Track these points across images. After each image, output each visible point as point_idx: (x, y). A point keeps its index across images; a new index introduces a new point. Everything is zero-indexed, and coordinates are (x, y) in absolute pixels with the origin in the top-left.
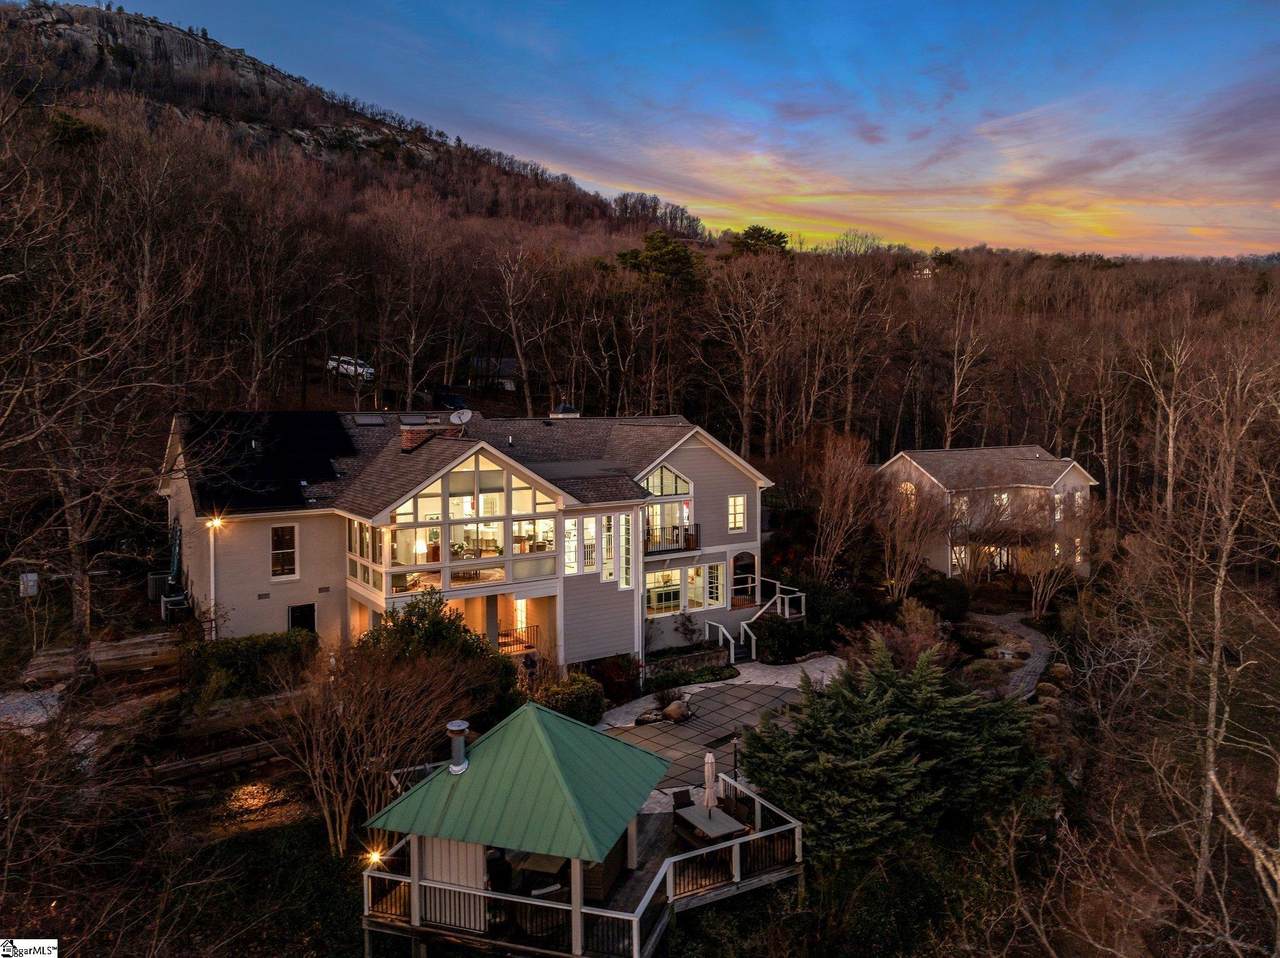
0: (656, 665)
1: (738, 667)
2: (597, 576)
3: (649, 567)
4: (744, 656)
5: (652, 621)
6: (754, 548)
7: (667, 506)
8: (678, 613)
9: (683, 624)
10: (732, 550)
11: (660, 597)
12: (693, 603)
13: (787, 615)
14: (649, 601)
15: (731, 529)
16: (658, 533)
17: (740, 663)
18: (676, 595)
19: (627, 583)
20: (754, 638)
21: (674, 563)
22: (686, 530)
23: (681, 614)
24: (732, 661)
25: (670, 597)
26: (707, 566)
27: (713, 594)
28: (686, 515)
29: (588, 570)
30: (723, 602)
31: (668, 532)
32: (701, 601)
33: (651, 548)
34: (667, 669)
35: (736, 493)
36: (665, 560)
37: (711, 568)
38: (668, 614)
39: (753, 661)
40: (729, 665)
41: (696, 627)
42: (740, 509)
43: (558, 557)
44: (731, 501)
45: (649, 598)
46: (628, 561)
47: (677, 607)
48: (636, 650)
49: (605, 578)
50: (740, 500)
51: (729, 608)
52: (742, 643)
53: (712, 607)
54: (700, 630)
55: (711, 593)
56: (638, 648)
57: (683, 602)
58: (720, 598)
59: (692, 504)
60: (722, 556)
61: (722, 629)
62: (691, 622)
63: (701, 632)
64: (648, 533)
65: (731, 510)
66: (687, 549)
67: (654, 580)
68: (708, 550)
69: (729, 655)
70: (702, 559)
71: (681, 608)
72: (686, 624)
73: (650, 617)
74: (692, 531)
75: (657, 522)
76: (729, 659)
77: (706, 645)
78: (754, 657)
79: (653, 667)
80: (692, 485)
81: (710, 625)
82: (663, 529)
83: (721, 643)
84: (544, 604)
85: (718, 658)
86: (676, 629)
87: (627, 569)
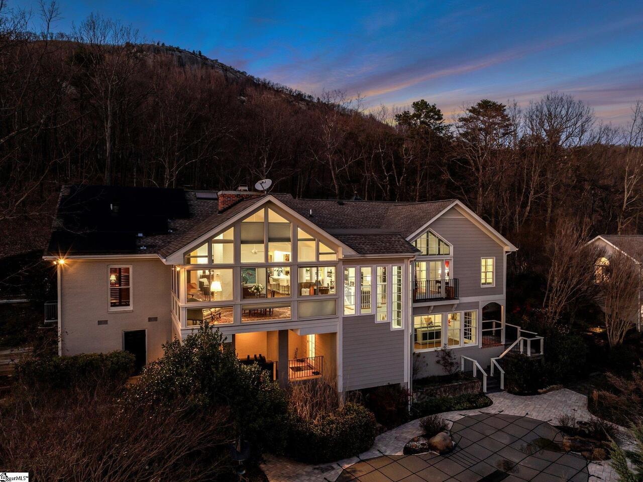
0: (422, 393)
1: (490, 395)
2: (372, 317)
3: (416, 311)
4: (494, 386)
5: (419, 355)
6: (501, 299)
7: (432, 264)
8: (439, 349)
9: (444, 358)
10: (484, 300)
11: (425, 336)
12: (452, 341)
13: (529, 354)
14: (416, 339)
15: (483, 284)
16: (424, 285)
17: (492, 392)
18: (438, 334)
19: (399, 324)
20: (503, 372)
21: (436, 310)
22: (447, 283)
23: (442, 350)
24: (485, 390)
25: (432, 336)
26: (463, 312)
27: (467, 334)
28: (446, 271)
29: (364, 312)
30: (475, 341)
31: (432, 284)
32: (458, 340)
33: (418, 297)
34: (431, 395)
35: (488, 255)
36: (429, 307)
37: (466, 314)
38: (432, 349)
39: (501, 391)
40: (482, 394)
41: (454, 361)
42: (490, 268)
43: (338, 300)
44: (483, 262)
45: (416, 335)
46: (399, 306)
47: (439, 343)
48: (405, 381)
49: (379, 319)
50: (490, 262)
51: (480, 346)
52: (492, 375)
53: (466, 345)
54: (457, 363)
55: (465, 334)
56: (406, 379)
57: (443, 340)
58: (473, 338)
59: (451, 263)
60: (475, 305)
61: (476, 363)
62: (450, 356)
63: (459, 365)
64: (416, 283)
65: (483, 269)
66: (448, 298)
67: (419, 321)
68: (465, 300)
69: (482, 385)
70: (459, 307)
71: (442, 345)
72: (446, 358)
73: (417, 351)
74: (451, 284)
75: (423, 276)
76: (482, 389)
77: (463, 376)
78: (502, 387)
79: (419, 394)
80: (452, 248)
81: (465, 360)
82: (428, 281)
83: (475, 375)
84: (327, 339)
85: (473, 388)
86: (438, 362)
87: (399, 313)
